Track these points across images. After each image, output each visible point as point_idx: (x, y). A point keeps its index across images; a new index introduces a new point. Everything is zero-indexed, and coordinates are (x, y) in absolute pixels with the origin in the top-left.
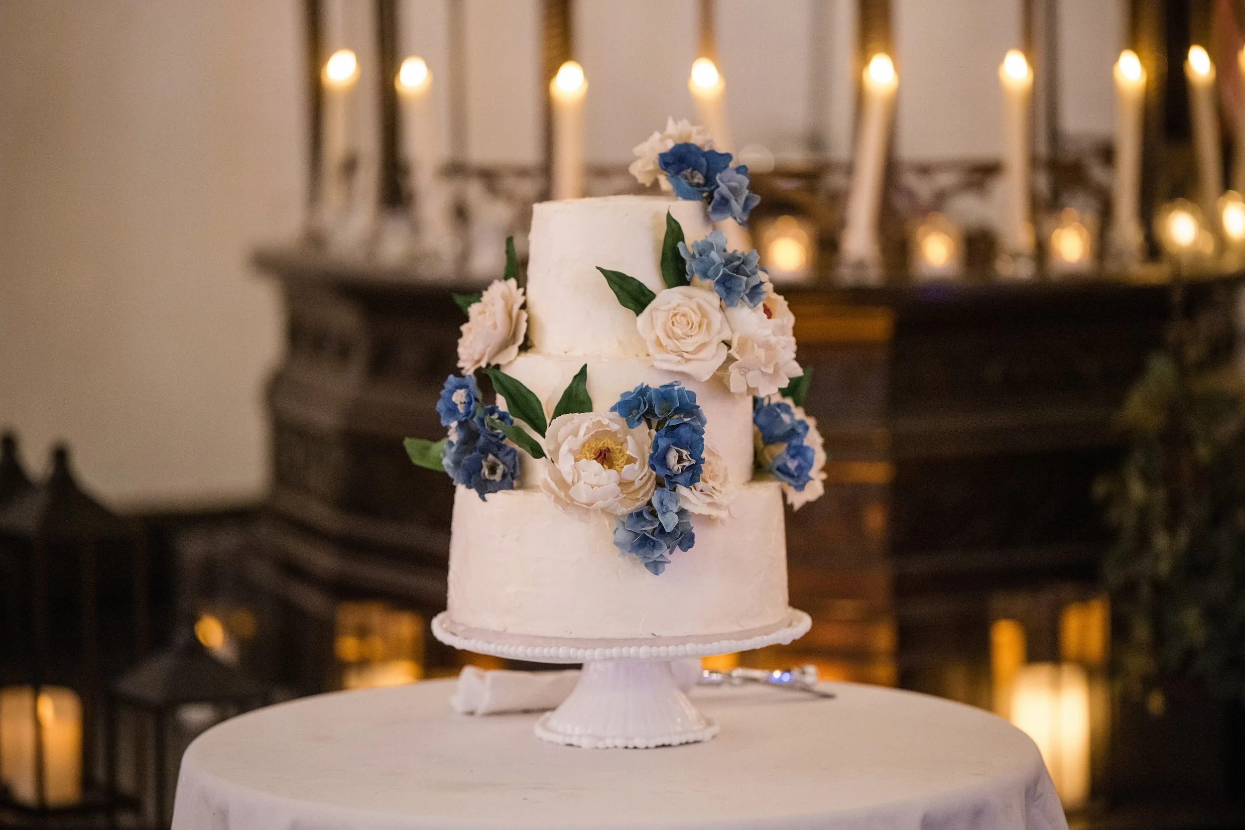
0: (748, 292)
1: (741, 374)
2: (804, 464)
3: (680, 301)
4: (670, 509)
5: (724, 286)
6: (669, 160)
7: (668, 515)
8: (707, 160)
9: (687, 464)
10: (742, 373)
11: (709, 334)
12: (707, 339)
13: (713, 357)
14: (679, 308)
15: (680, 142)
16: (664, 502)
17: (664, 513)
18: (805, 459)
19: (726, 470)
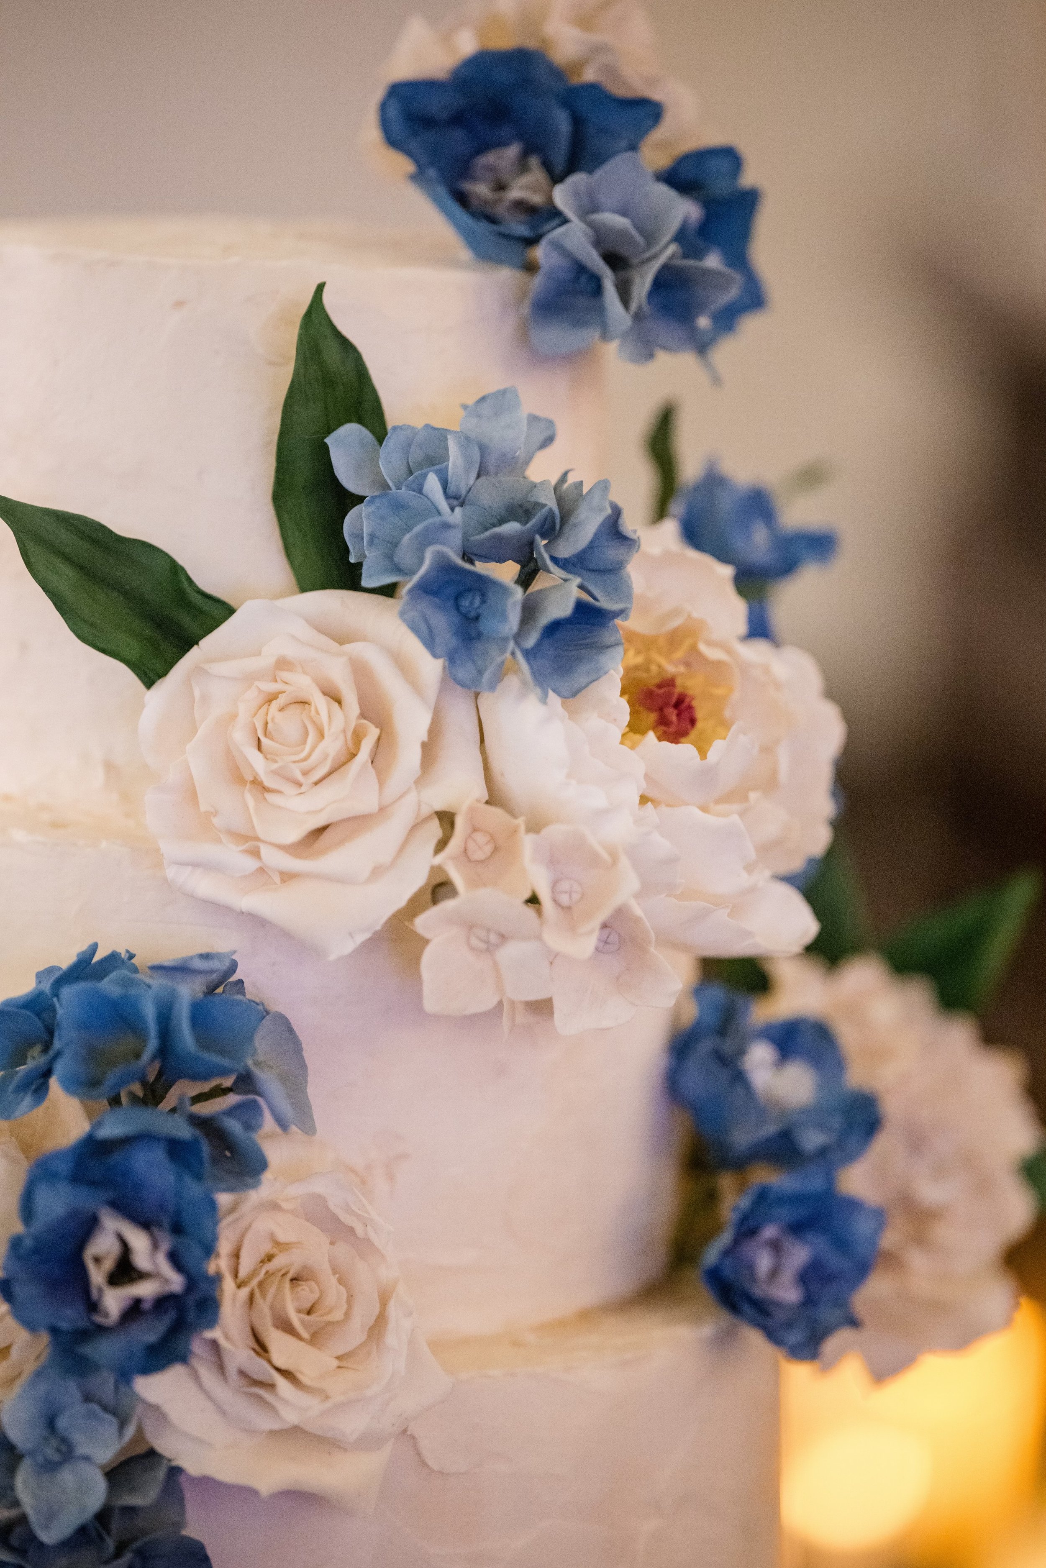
0: (531, 641)
1: (472, 948)
2: (835, 1261)
3: (291, 651)
4: (80, 1450)
5: (457, 607)
6: (438, 106)
7: (67, 1477)
8: (577, 122)
9: (146, 1290)
10: (474, 942)
11: (381, 783)
12: (368, 802)
13: (377, 872)
14: (285, 675)
15: (504, 42)
16: (62, 1422)
17: (50, 1467)
18: (842, 1244)
19: (384, 1301)
